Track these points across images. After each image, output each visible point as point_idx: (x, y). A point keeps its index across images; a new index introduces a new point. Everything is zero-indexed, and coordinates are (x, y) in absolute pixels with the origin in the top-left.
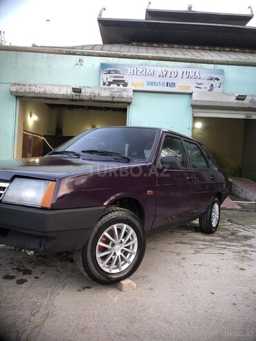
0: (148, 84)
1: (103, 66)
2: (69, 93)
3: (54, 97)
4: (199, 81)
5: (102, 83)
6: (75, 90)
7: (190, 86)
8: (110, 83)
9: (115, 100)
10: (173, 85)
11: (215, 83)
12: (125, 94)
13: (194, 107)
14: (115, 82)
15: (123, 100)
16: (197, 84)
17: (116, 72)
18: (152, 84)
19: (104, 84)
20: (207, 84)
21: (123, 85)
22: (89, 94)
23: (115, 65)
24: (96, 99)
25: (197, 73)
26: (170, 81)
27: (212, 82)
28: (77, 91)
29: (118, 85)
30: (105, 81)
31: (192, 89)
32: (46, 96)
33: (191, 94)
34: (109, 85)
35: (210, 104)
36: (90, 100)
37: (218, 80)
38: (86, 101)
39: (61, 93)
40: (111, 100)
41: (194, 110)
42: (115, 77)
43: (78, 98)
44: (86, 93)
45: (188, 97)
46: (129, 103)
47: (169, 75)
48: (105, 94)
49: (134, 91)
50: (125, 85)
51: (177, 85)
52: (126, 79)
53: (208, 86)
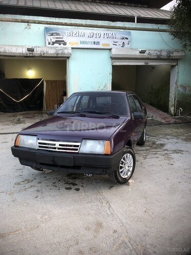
0: (81, 43)
1: (46, 28)
2: (24, 52)
3: (12, 55)
4: (115, 40)
5: (47, 43)
7: (109, 43)
8: (53, 43)
9: (59, 56)
10: (98, 43)
11: (126, 41)
12: (66, 51)
13: (112, 58)
14: (57, 42)
15: (65, 56)
16: (114, 42)
17: (57, 34)
18: (83, 43)
19: (49, 44)
20: (120, 42)
21: (63, 44)
22: (39, 52)
23: (56, 29)
24: (45, 55)
25: (114, 34)
26: (96, 40)
27: (123, 41)
28: (30, 50)
29: (60, 44)
30: (49, 41)
31: (111, 46)
32: (6, 54)
33: (110, 49)
34: (53, 44)
35: (123, 56)
36: (41, 56)
37: (127, 39)
38: (36, 57)
39: (18, 52)
40: (56, 56)
41: (113, 61)
42: (57, 38)
43: (31, 55)
44: (37, 52)
45: (109, 51)
46: (68, 58)
47: (95, 35)
48: (51, 51)
49: (72, 48)
50: (65, 44)
51: (101, 44)
52: (65, 39)
53: (121, 44)
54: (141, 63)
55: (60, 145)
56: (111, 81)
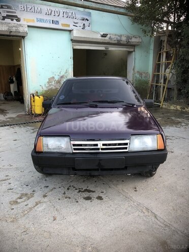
0: (38, 21)
4: (76, 21)
8: (4, 18)
9: (12, 34)
10: (57, 22)
11: (86, 23)
12: (21, 29)
13: (73, 41)
14: (8, 17)
15: (19, 34)
16: (74, 23)
17: (9, 7)
18: (41, 20)
20: (81, 23)
21: (16, 20)
25: (73, 13)
26: (55, 19)
27: (84, 22)
29: (12, 20)
31: (72, 27)
33: (70, 31)
35: (85, 40)
37: (88, 20)
40: (8, 34)
41: (74, 44)
42: (8, 12)
45: (68, 33)
46: (23, 37)
47: (53, 13)
49: (28, 26)
50: (18, 20)
51: (60, 23)
52: (18, 14)
53: (82, 25)
54: (102, 48)
55: (103, 145)
56: (72, 66)
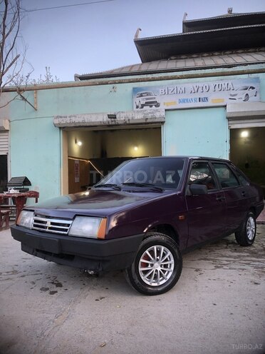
0: (180, 101)
1: (135, 90)
2: (105, 120)
3: (92, 124)
4: (233, 93)
5: (135, 107)
6: (110, 116)
7: (223, 98)
8: (143, 106)
9: (148, 121)
10: (206, 99)
11: (251, 92)
12: (157, 115)
13: (229, 119)
14: (147, 104)
15: (156, 120)
16: (231, 95)
17: (148, 94)
18: (184, 101)
19: (137, 107)
20: (242, 95)
21: (156, 106)
22: (123, 119)
23: (147, 88)
24: (131, 122)
25: (230, 84)
26: (202, 96)
27: (247, 92)
28: (112, 117)
29: (151, 106)
30: (138, 104)
31: (227, 101)
32: (85, 125)
33: (225, 106)
34: (142, 107)
35: (246, 114)
36: (125, 124)
37: (253, 88)
38: (121, 125)
39: (98, 120)
40: (144, 121)
41: (230, 122)
42: (147, 99)
43: (113, 123)
44: (121, 118)
45: (223, 109)
46: (163, 123)
47: (200, 89)
48: (138, 116)
49: (166, 110)
50: (158, 105)
51: (210, 100)
52: (158, 100)
53: (243, 97)
55: (52, 223)
56: (228, 152)
